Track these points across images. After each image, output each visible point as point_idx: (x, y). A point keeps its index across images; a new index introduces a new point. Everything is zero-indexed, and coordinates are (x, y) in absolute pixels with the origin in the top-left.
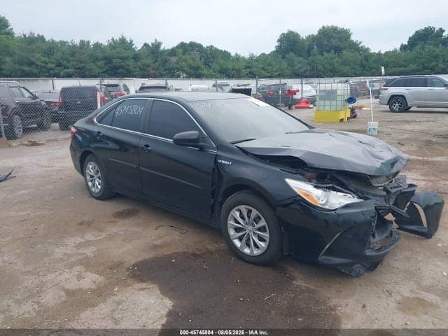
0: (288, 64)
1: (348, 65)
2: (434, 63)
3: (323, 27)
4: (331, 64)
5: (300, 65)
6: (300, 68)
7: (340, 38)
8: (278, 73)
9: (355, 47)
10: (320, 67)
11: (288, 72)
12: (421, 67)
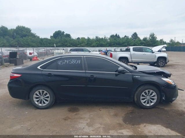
0: (7, 41)
1: (35, 42)
2: (66, 43)
3: (18, 26)
4: (27, 42)
5: (13, 42)
6: (13, 43)
7: (27, 31)
8: (2, 45)
9: (33, 35)
10: (22, 43)
11: (7, 44)
12: (62, 45)
